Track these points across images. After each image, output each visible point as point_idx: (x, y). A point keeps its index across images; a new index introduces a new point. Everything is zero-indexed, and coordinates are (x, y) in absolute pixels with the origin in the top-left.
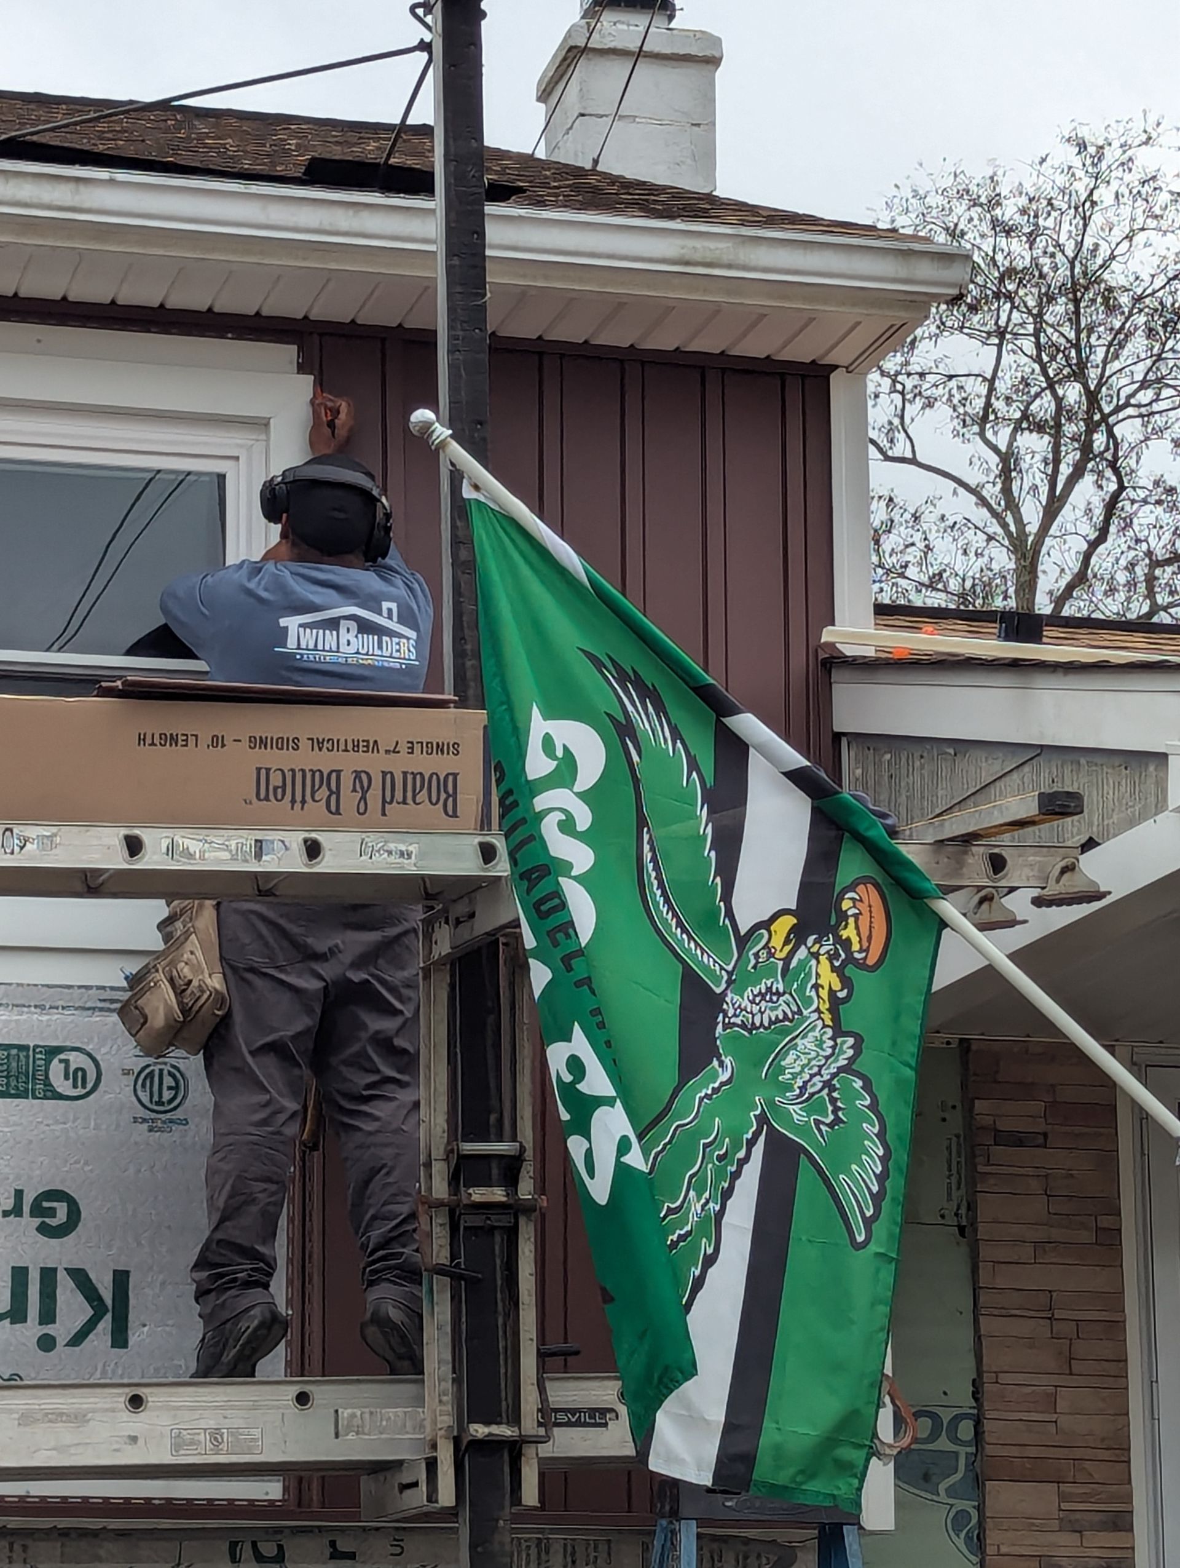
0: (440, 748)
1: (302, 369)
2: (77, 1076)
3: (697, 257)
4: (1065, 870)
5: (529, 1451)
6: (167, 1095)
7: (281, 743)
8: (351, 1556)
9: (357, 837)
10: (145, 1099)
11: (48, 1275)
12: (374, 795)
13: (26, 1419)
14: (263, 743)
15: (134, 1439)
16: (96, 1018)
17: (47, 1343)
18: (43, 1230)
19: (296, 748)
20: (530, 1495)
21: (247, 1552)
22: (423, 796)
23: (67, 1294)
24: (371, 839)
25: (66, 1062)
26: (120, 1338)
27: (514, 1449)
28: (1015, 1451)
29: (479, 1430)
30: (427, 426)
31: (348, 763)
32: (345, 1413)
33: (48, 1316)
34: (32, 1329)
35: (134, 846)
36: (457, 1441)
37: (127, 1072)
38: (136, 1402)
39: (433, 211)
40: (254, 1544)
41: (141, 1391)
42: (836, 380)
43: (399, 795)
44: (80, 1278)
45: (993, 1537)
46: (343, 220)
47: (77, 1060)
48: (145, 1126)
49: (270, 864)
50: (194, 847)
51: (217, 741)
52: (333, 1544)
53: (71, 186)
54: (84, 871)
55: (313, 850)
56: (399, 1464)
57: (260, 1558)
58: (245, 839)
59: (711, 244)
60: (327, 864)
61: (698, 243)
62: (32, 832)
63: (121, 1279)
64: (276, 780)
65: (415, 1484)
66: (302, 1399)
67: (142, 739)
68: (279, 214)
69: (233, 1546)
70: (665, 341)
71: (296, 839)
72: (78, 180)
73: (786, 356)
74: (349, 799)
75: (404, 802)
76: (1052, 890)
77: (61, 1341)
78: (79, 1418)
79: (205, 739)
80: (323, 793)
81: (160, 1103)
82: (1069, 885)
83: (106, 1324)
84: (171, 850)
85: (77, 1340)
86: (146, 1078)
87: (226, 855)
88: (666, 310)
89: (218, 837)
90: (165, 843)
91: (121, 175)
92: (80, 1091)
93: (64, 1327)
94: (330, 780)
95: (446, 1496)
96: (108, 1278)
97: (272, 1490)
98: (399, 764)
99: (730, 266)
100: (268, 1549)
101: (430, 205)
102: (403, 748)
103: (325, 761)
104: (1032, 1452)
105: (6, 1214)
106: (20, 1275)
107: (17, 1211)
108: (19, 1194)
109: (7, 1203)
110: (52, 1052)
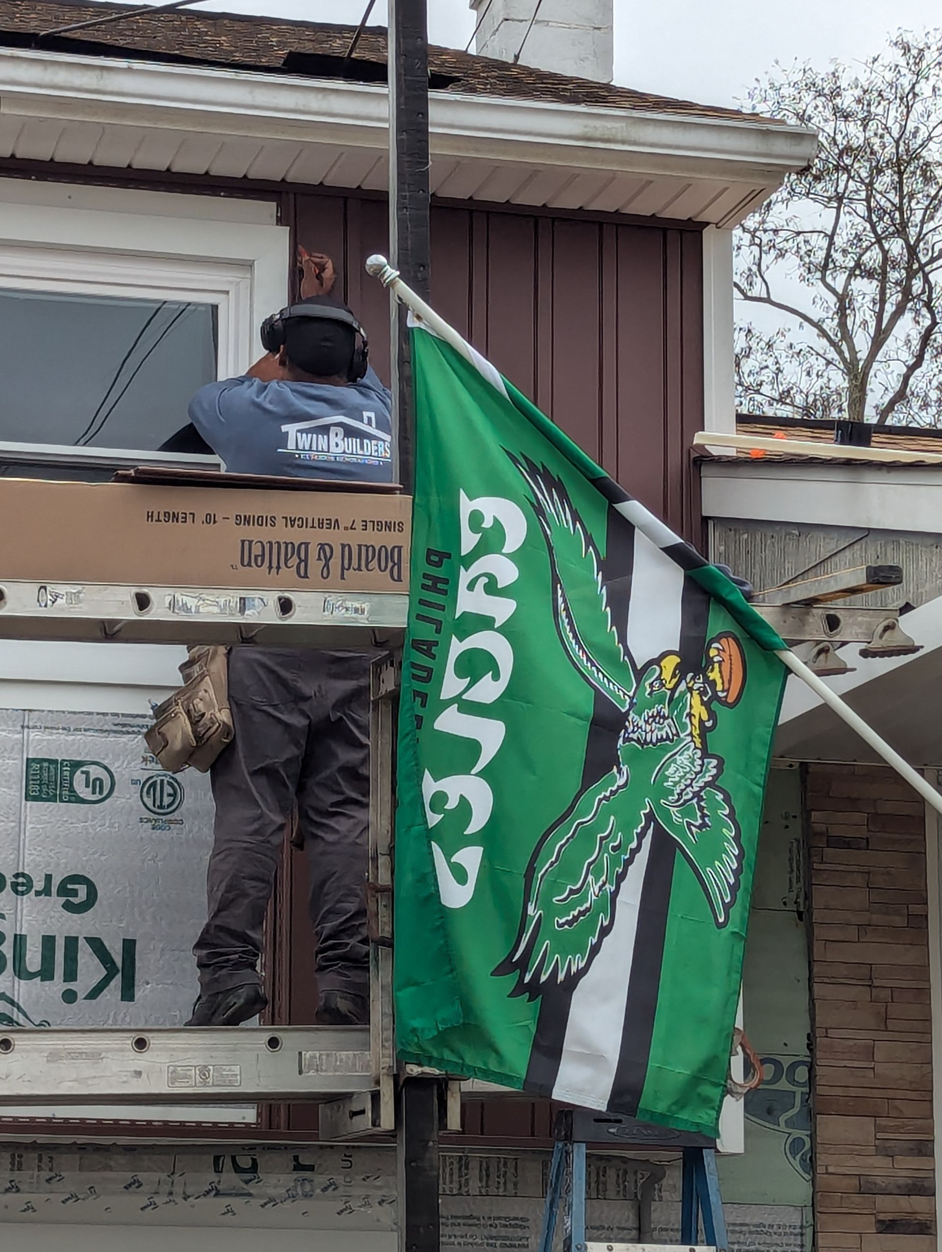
0: (388, 526)
1: (280, 221)
2: (96, 785)
3: (598, 134)
4: (887, 628)
5: (454, 1086)
6: (167, 800)
7: (260, 521)
8: (311, 1168)
9: (321, 597)
10: (150, 803)
11: (71, 943)
12: (335, 563)
13: (54, 1057)
14: (247, 520)
15: (139, 1074)
16: (112, 738)
17: (69, 997)
18: (67, 906)
19: (273, 525)
20: (454, 1121)
21: (228, 1162)
22: (374, 564)
23: (86, 958)
24: (332, 598)
25: (87, 773)
26: (128, 993)
27: (441, 1085)
28: (839, 1091)
29: (414, 1070)
30: (381, 267)
31: (315, 537)
32: (307, 1055)
33: (71, 975)
34: (58, 985)
35: (143, 602)
36: (396, 1078)
37: (135, 782)
38: (141, 1044)
39: (386, 96)
40: (233, 1158)
41: (144, 1036)
42: (709, 236)
43: (355, 564)
44: (97, 945)
45: (822, 1159)
46: (314, 102)
47: (95, 772)
48: (149, 825)
49: (251, 617)
50: (191, 603)
51: (210, 519)
52: (296, 1158)
53: (98, 72)
54: (102, 622)
55: (286, 606)
56: (348, 1096)
57: (237, 1169)
58: (231, 597)
59: (609, 124)
60: (296, 618)
61: (599, 123)
62: (62, 589)
63: (129, 946)
64: (257, 550)
65: (363, 1112)
66: (273, 1043)
67: (150, 516)
68: (262, 97)
69: (217, 1159)
70: (570, 201)
71: (272, 598)
72: (103, 68)
73: (667, 214)
74: (315, 566)
75: (359, 569)
76: (877, 644)
77: (81, 995)
78: (96, 1056)
79: (200, 517)
80: (294, 561)
81: (161, 807)
82: (891, 640)
83: (117, 982)
84: (172, 605)
85: (94, 994)
86: (150, 787)
87: (216, 610)
88: (572, 177)
89: (210, 595)
90: (168, 599)
91: (137, 65)
92: (97, 797)
93: (84, 983)
94: (300, 551)
95: (387, 1121)
96: (120, 945)
97: (248, 1115)
98: (356, 538)
99: (623, 142)
100: (245, 1162)
101: (385, 91)
102: (359, 525)
103: (296, 536)
104: (853, 1092)
105: (38, 893)
106: (48, 942)
107: (47, 891)
108: (48, 878)
109: (39, 885)
110: (76, 765)
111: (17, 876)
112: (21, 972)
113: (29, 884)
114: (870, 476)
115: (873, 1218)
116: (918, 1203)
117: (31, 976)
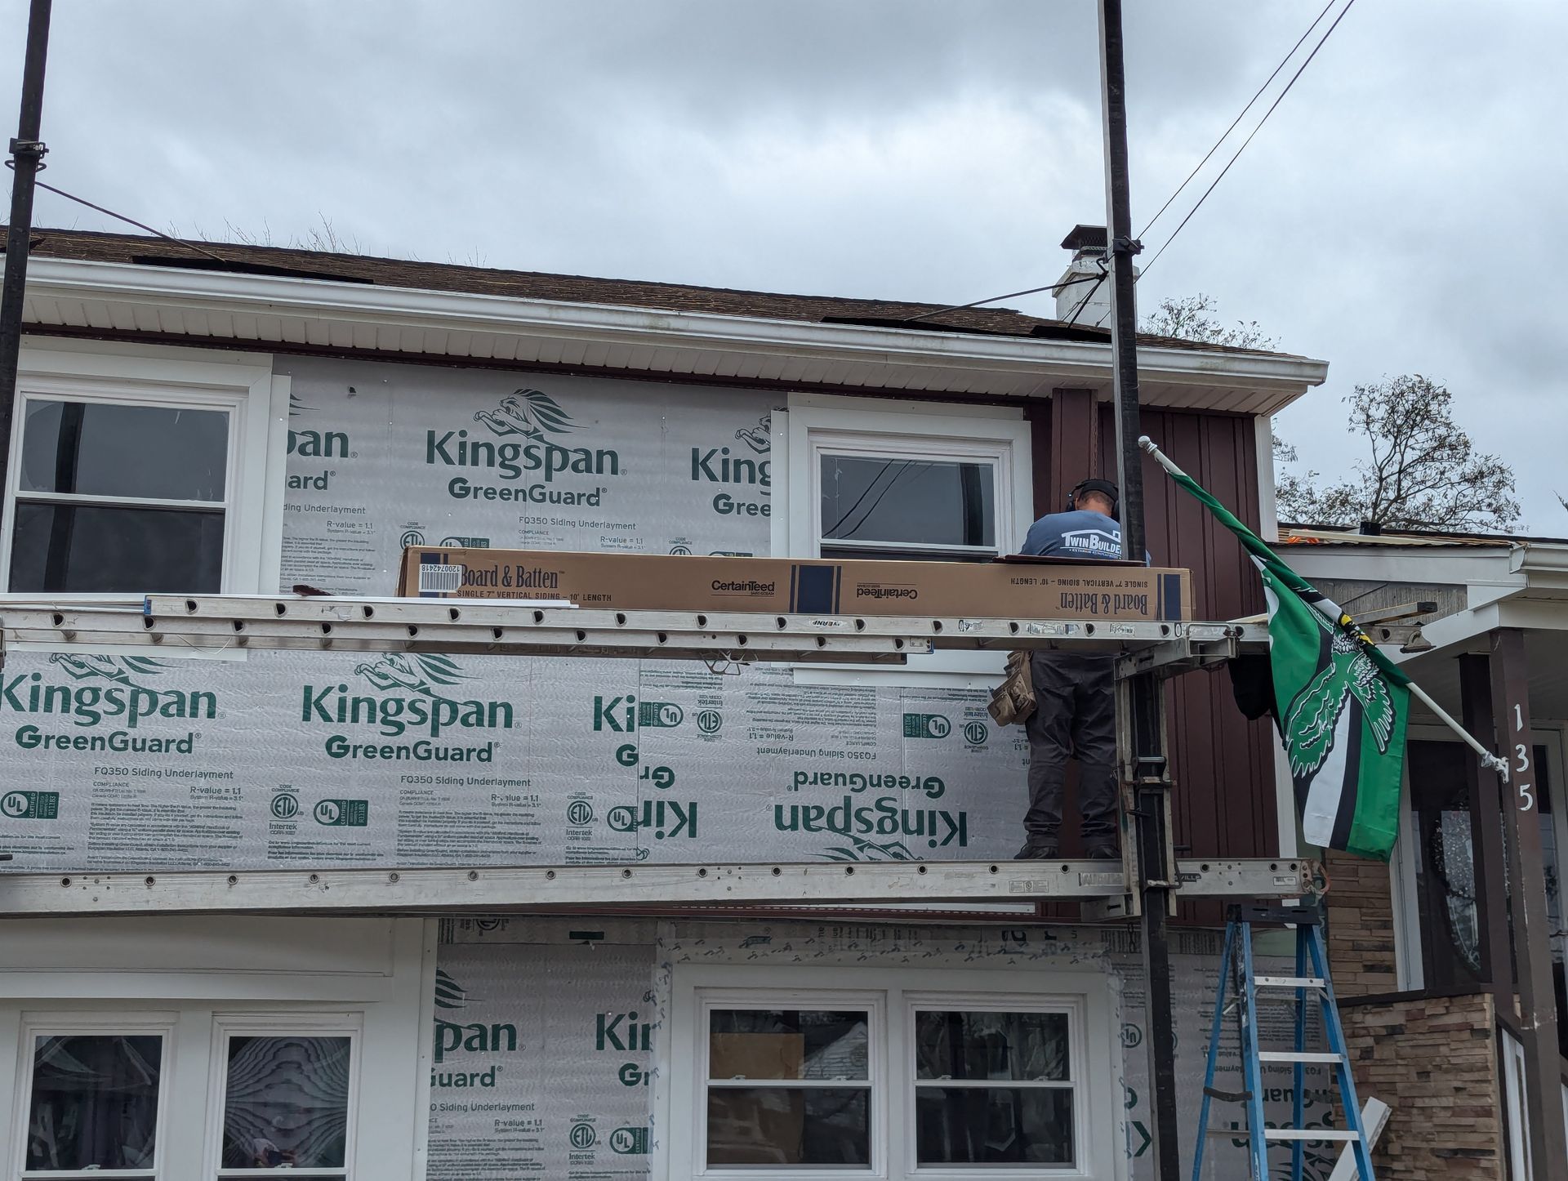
0: (1139, 585)
1: (1025, 418)
2: (941, 728)
3: (1208, 366)
4: (1415, 636)
5: (1172, 892)
6: (979, 736)
7: (1071, 583)
8: (1054, 938)
9: (1109, 623)
10: (970, 738)
11: (932, 814)
12: (1111, 605)
13: (948, 876)
14: (1064, 582)
15: (994, 885)
16: (948, 702)
17: (933, 844)
18: (929, 794)
19: (1078, 585)
20: (1173, 911)
21: (1010, 936)
22: (1132, 605)
23: (940, 823)
24: (1115, 624)
25: (936, 721)
26: (963, 842)
27: (1166, 891)
28: (1340, 894)
29: (1152, 883)
30: (1146, 443)
31: (1101, 591)
32: (1083, 875)
33: (932, 832)
34: (926, 838)
35: (1014, 627)
36: (1141, 887)
37: (961, 726)
38: (994, 869)
39: (1111, 350)
40: (1013, 933)
41: (996, 865)
42: (1257, 420)
43: (1122, 605)
44: (945, 815)
45: (1332, 932)
46: (1056, 353)
47: (940, 721)
48: (970, 750)
49: (1072, 635)
50: (1040, 628)
51: (1045, 582)
52: (1046, 933)
53: (940, 340)
54: (977, 638)
55: (1090, 629)
56: (1107, 897)
57: (1015, 939)
58: (1060, 625)
59: (1215, 361)
60: (1096, 635)
61: (1209, 361)
62: (971, 622)
63: (963, 816)
64: (1069, 598)
65: (1119, 906)
66: (1065, 868)
67: (1013, 581)
68: (1028, 351)
69: (1003, 933)
70: (1183, 404)
71: (1083, 625)
72: (943, 338)
73: (1236, 410)
74: (1101, 607)
75: (1124, 608)
76: (1410, 645)
77: (939, 843)
78: (970, 876)
79: (1040, 581)
80: (1090, 604)
81: (976, 740)
82: (1417, 643)
83: (957, 836)
84: (1029, 629)
85: (945, 842)
86: (970, 729)
87: (1053, 631)
88: (1189, 390)
89: (1049, 624)
90: (1027, 626)
91: (962, 335)
92: (941, 734)
93: (940, 837)
94: (1092, 598)
95: (1137, 910)
96: (958, 815)
97: (1031, 909)
98: (1122, 591)
99: (1222, 371)
100: (1019, 935)
102: (1123, 584)
103: (1090, 590)
104: (1347, 894)
105: (913, 788)
106: (920, 814)
107: (917, 786)
108: (918, 779)
109: (913, 783)
110: (930, 717)
111: (901, 778)
112: (907, 831)
113: (908, 782)
114: (1388, 552)
115: (1361, 965)
116: (1386, 955)
117: (911, 833)
